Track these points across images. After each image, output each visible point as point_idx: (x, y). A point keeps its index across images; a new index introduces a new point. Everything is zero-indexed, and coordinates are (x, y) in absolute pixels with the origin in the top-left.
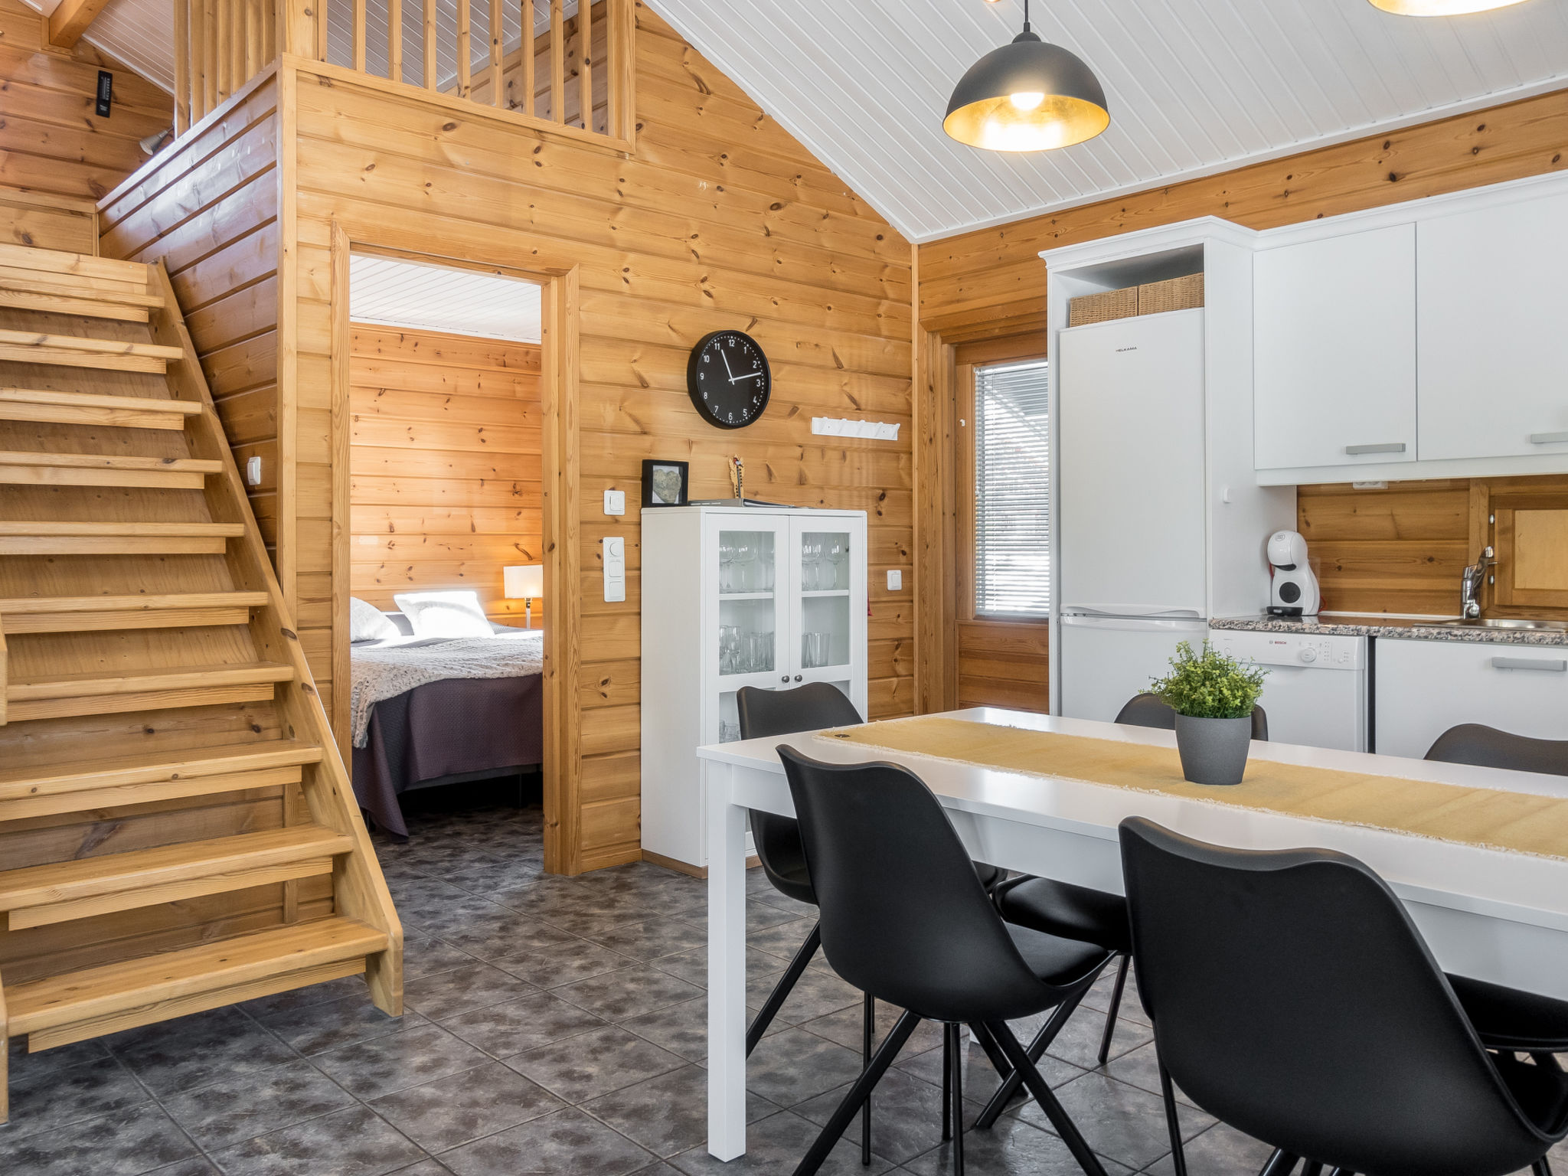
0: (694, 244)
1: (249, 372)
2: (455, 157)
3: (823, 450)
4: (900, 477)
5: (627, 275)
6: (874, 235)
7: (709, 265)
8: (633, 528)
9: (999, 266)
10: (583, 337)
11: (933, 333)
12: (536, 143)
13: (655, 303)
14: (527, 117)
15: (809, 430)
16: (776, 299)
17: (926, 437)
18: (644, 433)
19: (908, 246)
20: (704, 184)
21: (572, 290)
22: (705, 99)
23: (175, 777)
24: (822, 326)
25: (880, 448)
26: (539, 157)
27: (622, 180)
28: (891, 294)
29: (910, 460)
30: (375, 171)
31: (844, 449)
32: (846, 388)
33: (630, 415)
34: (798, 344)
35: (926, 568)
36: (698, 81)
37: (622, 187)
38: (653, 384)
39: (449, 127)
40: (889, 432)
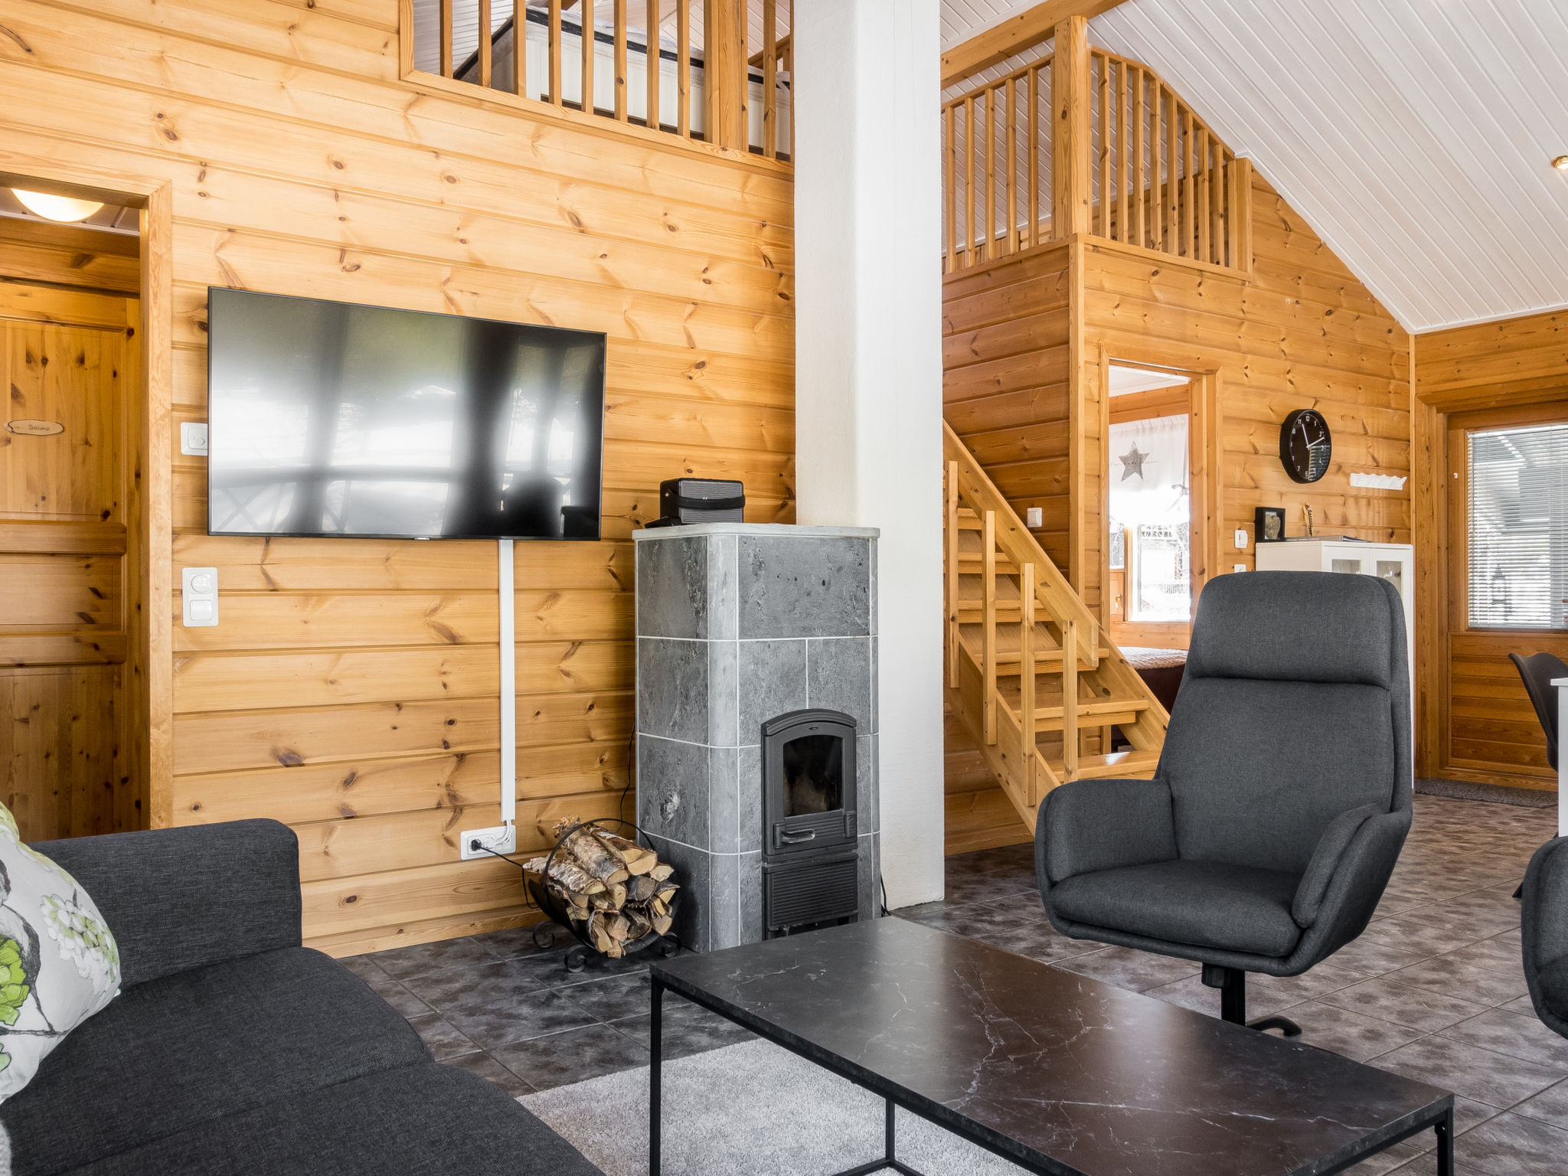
0: (1284, 346)
1: (1025, 449)
2: (1158, 295)
3: (1357, 498)
4: (1403, 520)
5: (1247, 371)
6: (1386, 330)
7: (1292, 361)
8: (1251, 558)
9: (1496, 353)
10: (1227, 419)
11: (1429, 405)
12: (1199, 280)
13: (1262, 391)
14: (1189, 261)
15: (1348, 483)
16: (1329, 383)
17: (1424, 487)
18: (1256, 488)
19: (1408, 336)
20: (1289, 300)
21: (1219, 385)
22: (1288, 236)
23: (1088, 714)
24: (1355, 403)
25: (1392, 497)
26: (1201, 289)
27: (1244, 302)
28: (1397, 374)
29: (1409, 505)
30: (1119, 309)
31: (1368, 498)
32: (1371, 450)
33: (1249, 474)
34: (1342, 416)
35: (1424, 591)
36: (1285, 222)
37: (1245, 307)
38: (1261, 451)
39: (1155, 273)
40: (1396, 483)
